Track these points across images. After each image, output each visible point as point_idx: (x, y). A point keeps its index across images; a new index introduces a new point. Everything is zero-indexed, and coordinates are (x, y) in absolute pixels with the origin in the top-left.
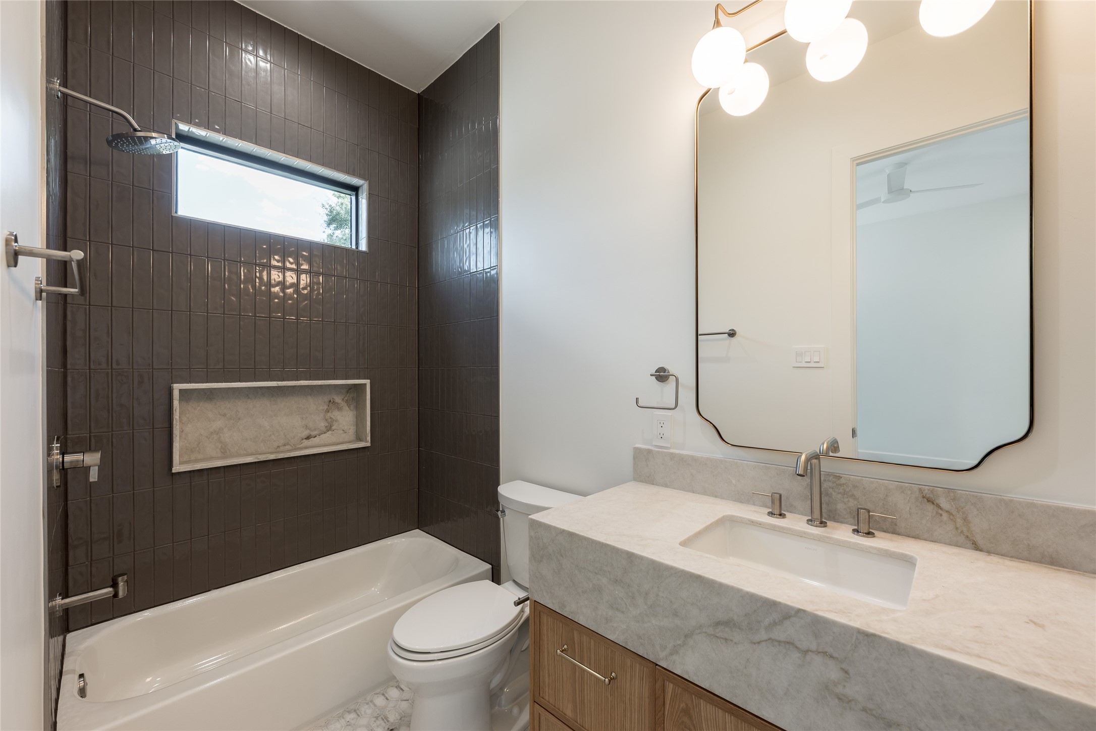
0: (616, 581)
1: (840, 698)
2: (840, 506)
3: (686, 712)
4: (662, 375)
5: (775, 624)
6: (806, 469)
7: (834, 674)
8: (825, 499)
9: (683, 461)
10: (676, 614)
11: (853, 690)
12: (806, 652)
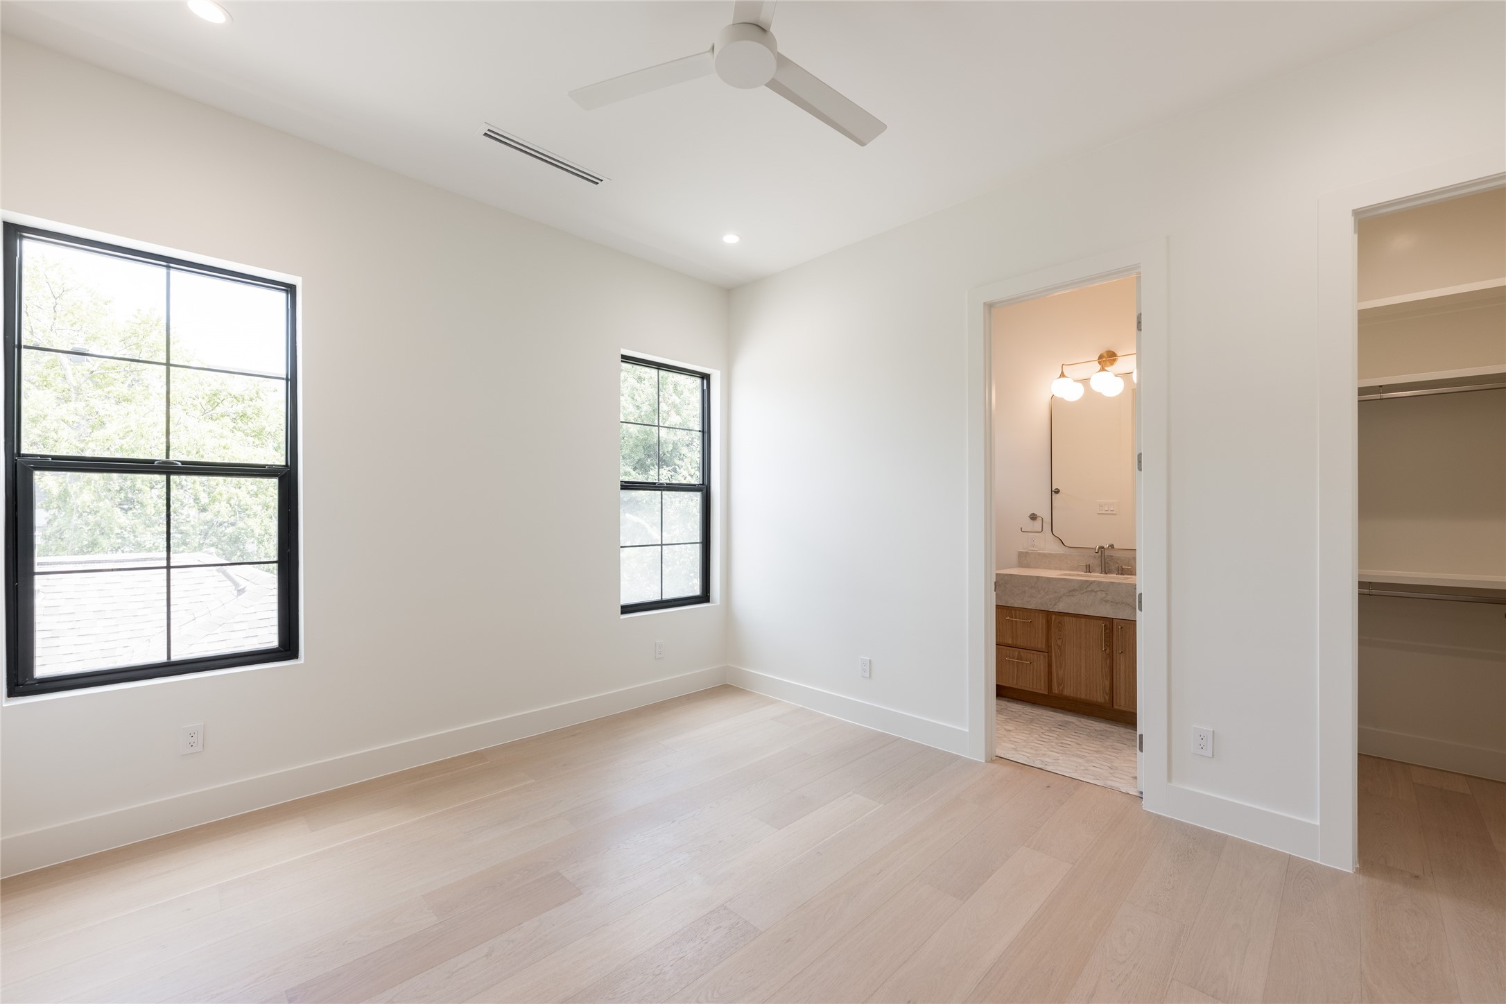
0: (1032, 587)
1: (1105, 601)
2: (1113, 567)
3: (1059, 623)
4: (1033, 517)
5: (1088, 586)
6: (1098, 550)
7: (1104, 595)
8: (1107, 565)
9: (1045, 556)
10: (1056, 592)
11: (1109, 598)
12: (1096, 592)
